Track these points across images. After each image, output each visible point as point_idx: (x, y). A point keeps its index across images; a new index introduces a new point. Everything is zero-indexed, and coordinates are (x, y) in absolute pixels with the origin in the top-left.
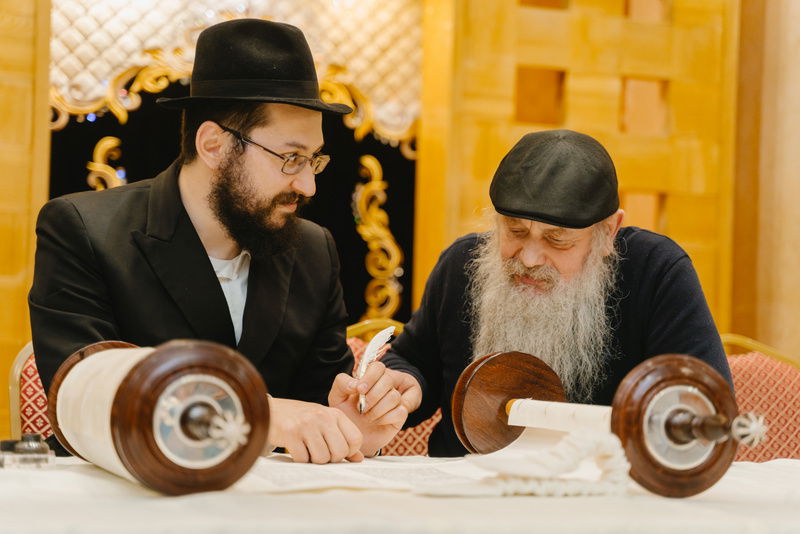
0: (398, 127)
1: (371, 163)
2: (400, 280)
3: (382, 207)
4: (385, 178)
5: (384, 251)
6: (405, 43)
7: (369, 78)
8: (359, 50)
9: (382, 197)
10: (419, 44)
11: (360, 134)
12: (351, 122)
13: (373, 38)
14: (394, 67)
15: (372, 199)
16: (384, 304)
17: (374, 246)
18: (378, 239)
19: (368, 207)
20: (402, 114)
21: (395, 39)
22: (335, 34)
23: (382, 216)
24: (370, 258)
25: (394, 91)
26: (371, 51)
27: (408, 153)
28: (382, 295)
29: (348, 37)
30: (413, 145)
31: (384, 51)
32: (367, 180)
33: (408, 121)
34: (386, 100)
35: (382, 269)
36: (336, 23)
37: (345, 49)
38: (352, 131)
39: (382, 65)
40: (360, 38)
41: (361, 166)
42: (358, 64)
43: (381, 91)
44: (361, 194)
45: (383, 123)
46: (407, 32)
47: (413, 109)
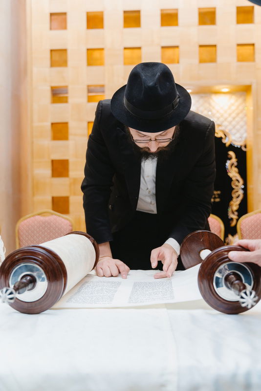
0: (240, 141)
1: (231, 153)
2: (243, 189)
3: (236, 167)
4: (236, 158)
5: (238, 180)
6: (241, 115)
7: (230, 127)
8: (226, 119)
9: (236, 164)
10: (246, 115)
11: (227, 145)
12: (224, 141)
13: (230, 115)
14: (238, 123)
15: (232, 164)
16: (238, 197)
17: (234, 179)
18: (236, 177)
19: (231, 167)
20: (241, 137)
21: (238, 114)
22: (218, 115)
23: (236, 170)
24: (232, 183)
25: (238, 131)
26: (230, 119)
27: (244, 149)
28: (237, 194)
29: (222, 116)
30: (245, 147)
31: (234, 118)
32: (230, 159)
33: (243, 139)
34: (235, 134)
35: (237, 186)
36: (218, 112)
37: (221, 119)
38: (225, 144)
39: (234, 123)
40: (226, 115)
41: (228, 154)
42: (226, 123)
43: (234, 131)
44: (228, 164)
45: (235, 140)
46: (242, 111)
47: (245, 135)
